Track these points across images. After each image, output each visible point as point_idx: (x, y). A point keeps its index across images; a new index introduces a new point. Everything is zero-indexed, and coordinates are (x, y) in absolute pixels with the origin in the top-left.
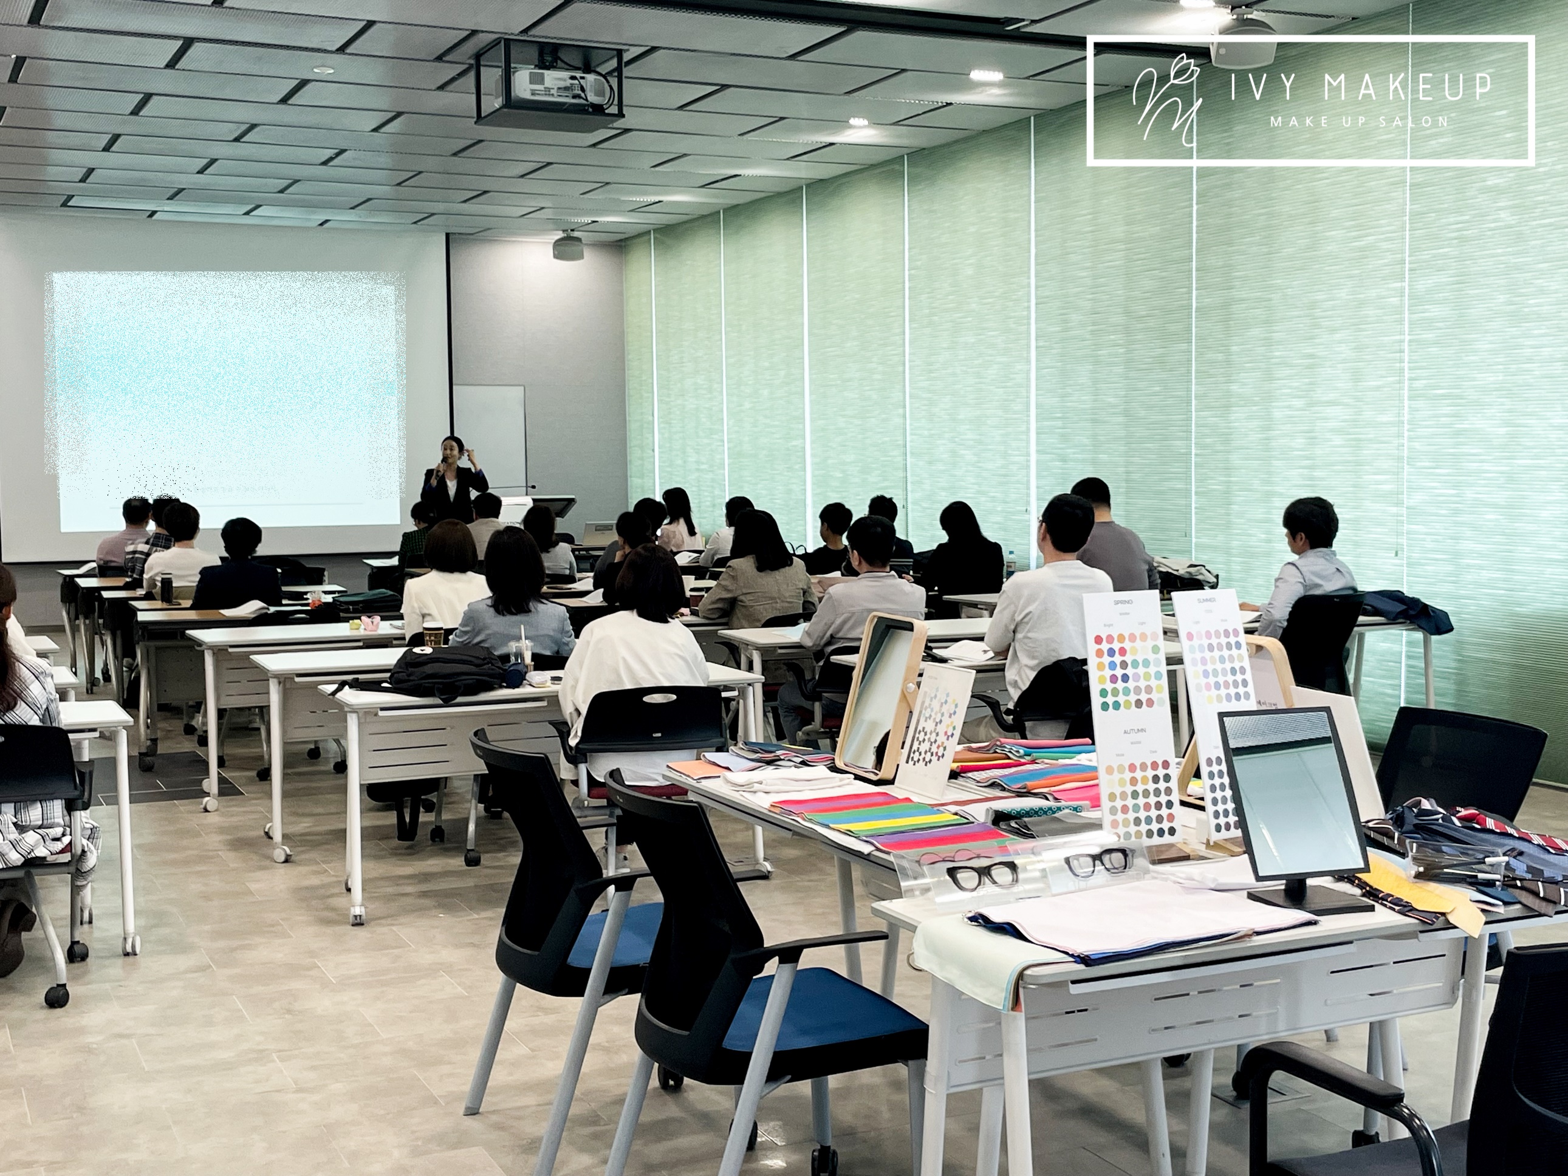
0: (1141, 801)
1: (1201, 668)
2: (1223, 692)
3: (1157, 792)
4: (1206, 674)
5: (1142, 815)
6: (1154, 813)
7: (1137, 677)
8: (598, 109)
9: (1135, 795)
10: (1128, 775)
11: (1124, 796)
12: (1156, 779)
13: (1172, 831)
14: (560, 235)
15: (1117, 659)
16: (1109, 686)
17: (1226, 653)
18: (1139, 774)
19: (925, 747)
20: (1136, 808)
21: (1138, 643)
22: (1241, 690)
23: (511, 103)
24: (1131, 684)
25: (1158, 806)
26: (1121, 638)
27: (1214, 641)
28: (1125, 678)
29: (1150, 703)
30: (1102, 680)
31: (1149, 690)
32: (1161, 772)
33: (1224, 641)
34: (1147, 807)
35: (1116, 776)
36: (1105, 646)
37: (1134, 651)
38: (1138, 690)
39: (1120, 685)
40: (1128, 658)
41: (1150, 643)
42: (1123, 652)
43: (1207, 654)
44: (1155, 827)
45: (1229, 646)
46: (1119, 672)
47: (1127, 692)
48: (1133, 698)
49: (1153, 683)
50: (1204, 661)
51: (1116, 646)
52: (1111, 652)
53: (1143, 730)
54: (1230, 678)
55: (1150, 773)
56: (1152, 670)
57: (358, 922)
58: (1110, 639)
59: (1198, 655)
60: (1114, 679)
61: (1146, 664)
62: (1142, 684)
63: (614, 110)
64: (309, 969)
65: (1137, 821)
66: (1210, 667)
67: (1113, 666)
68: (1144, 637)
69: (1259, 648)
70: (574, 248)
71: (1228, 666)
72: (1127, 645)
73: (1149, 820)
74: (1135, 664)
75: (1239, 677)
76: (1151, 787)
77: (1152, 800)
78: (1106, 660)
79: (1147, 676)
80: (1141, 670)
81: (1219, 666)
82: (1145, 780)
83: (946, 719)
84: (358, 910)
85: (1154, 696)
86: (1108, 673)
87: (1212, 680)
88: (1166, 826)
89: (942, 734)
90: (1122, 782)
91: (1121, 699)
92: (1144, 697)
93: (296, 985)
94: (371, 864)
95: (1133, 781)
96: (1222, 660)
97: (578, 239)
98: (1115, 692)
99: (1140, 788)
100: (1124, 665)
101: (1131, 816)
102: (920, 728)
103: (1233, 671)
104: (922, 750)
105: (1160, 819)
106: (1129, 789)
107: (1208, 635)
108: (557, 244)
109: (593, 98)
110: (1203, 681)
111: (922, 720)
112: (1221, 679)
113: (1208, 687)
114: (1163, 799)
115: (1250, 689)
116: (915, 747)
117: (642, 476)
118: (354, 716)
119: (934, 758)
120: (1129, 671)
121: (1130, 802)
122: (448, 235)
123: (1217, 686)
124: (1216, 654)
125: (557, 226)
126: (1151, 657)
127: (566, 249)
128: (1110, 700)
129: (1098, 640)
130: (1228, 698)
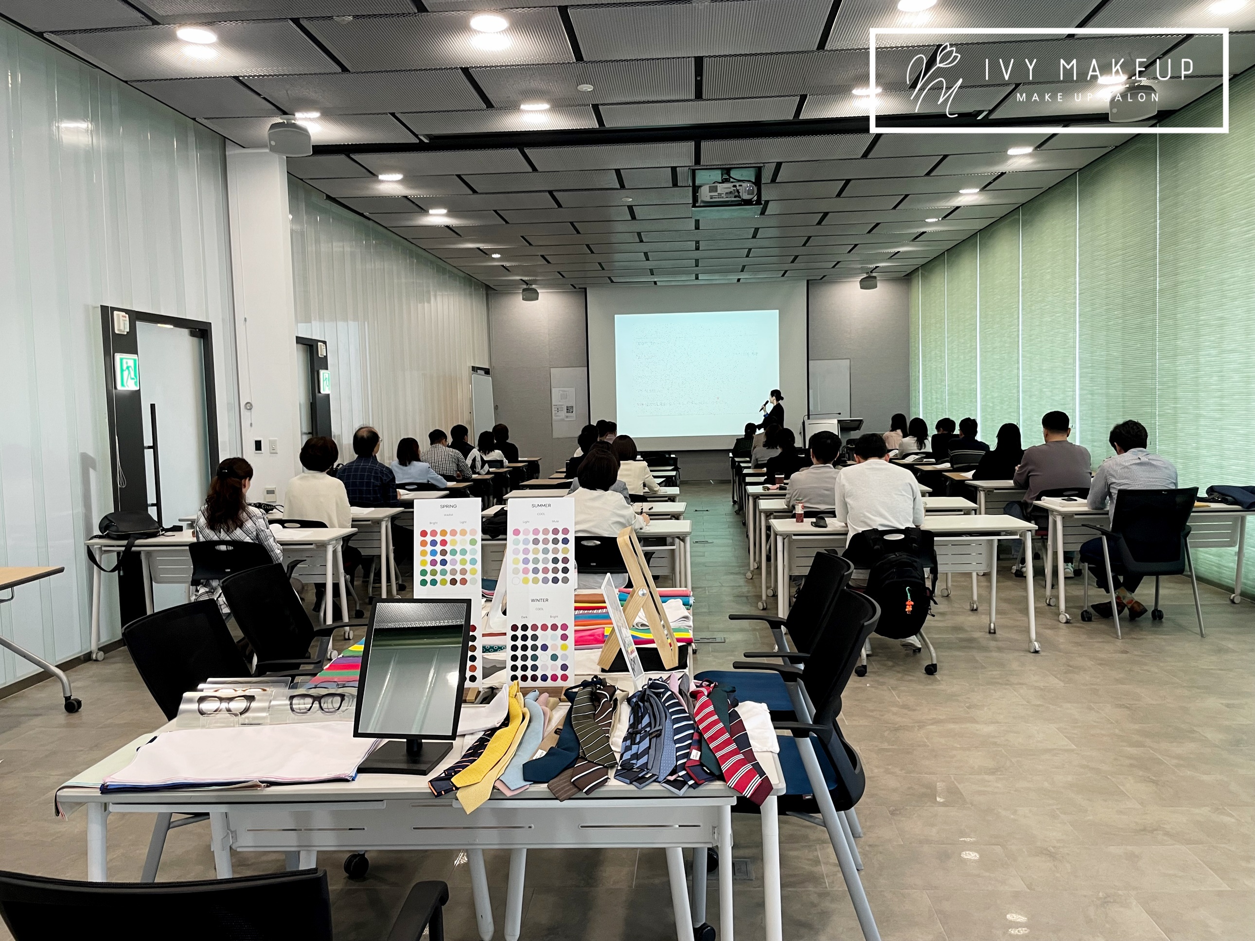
2: (541, 576)
4: (526, 561)
7: (454, 562)
14: (865, 275)
15: (439, 548)
16: (429, 568)
17: (551, 546)
21: (458, 537)
24: (448, 567)
26: (444, 533)
27: (541, 537)
28: (444, 563)
29: (464, 582)
30: (423, 563)
31: (464, 571)
33: (551, 536)
36: (429, 538)
37: (454, 542)
38: (454, 572)
39: (439, 567)
40: (448, 548)
41: (468, 537)
42: (444, 543)
43: (531, 547)
45: (556, 541)
46: (439, 558)
47: (444, 572)
48: (449, 577)
49: (468, 567)
50: (522, 551)
51: (438, 538)
52: (434, 543)
54: (551, 566)
56: (468, 557)
58: (434, 533)
60: (433, 563)
61: (464, 552)
62: (458, 567)
66: (531, 557)
67: (433, 553)
68: (463, 533)
70: (871, 282)
71: (551, 556)
72: (448, 538)
74: (454, 552)
75: (560, 566)
78: (429, 548)
79: (463, 562)
80: (458, 557)
81: (540, 556)
85: (467, 577)
86: (429, 558)
87: (531, 566)
91: (438, 577)
92: (458, 577)
96: (544, 551)
97: (875, 277)
98: (434, 573)
100: (444, 553)
103: (555, 560)
107: (536, 532)
108: (861, 281)
112: (540, 566)
113: (526, 571)
114: (469, 654)
120: (448, 557)
122: (808, 281)
123: (536, 571)
124: (540, 546)
125: (863, 270)
126: (468, 547)
127: (868, 283)
128: (429, 578)
129: (424, 534)
130: (546, 581)
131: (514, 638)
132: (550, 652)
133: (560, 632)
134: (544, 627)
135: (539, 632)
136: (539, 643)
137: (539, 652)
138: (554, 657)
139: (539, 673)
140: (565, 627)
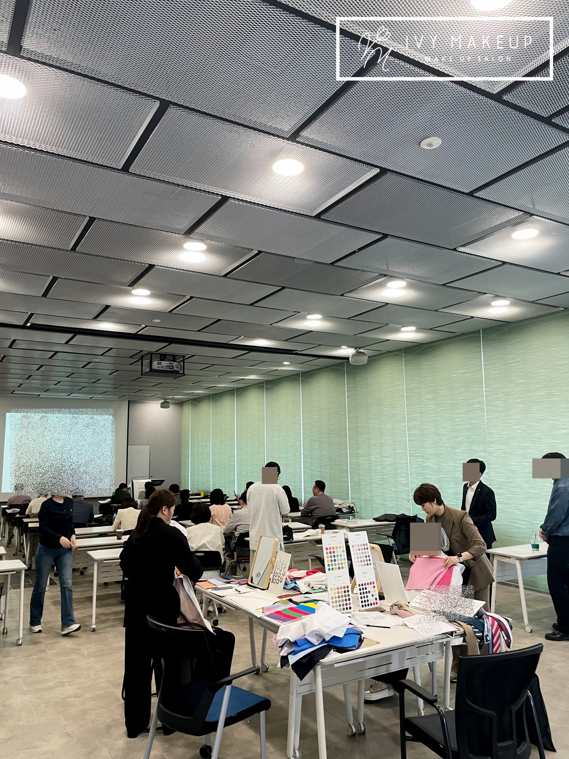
0: (341, 599)
1: (356, 556)
2: (363, 563)
3: (345, 596)
4: (358, 558)
5: (341, 603)
6: (345, 603)
7: (338, 560)
8: (177, 372)
9: (339, 597)
10: (337, 591)
11: (336, 598)
12: (345, 592)
13: (350, 608)
14: (163, 401)
15: (332, 554)
16: (330, 563)
17: (364, 551)
18: (340, 590)
19: (277, 578)
20: (339, 601)
21: (338, 549)
22: (369, 562)
23: (151, 370)
24: (337, 562)
25: (346, 600)
26: (333, 548)
27: (360, 548)
28: (335, 560)
29: (342, 568)
30: (328, 561)
31: (342, 564)
32: (346, 589)
33: (363, 547)
34: (343, 601)
35: (333, 591)
36: (329, 551)
37: (337, 552)
38: (339, 564)
39: (333, 563)
40: (336, 554)
41: (342, 549)
42: (334, 552)
43: (358, 552)
44: (345, 607)
45: (365, 549)
46: (333, 559)
47: (335, 565)
48: (337, 566)
49: (343, 561)
50: (357, 554)
51: (332, 551)
52: (331, 553)
53: (340, 576)
54: (365, 559)
55: (343, 590)
56: (343, 557)
57: (94, 630)
58: (330, 548)
59: (355, 552)
60: (332, 561)
61: (341, 556)
62: (340, 562)
63: (182, 372)
64: (79, 650)
65: (340, 605)
66: (359, 556)
67: (331, 557)
68: (340, 547)
69: (373, 548)
70: (166, 405)
71: (364, 555)
72: (335, 550)
73: (343, 605)
74: (338, 556)
75: (368, 558)
76: (344, 594)
77: (344, 598)
78: (329, 555)
79: (341, 560)
80: (339, 558)
81: (362, 555)
82: (342, 592)
83: (283, 569)
84: (94, 626)
85: (343, 566)
86: (330, 559)
87: (360, 560)
88: (348, 606)
89: (281, 574)
90: (335, 593)
91: (334, 567)
92: (340, 566)
93: (74, 656)
94: (98, 609)
95: (338, 593)
96: (363, 553)
97: (168, 402)
98: (332, 565)
99: (340, 595)
100: (334, 556)
101: (338, 604)
102: (276, 572)
103: (366, 557)
104: (276, 579)
105: (346, 604)
106: (337, 595)
107: (358, 546)
108: (162, 404)
109: (175, 369)
110: (357, 560)
111: (276, 569)
112: (362, 559)
113: (358, 562)
114: (347, 598)
115: (371, 562)
116: (274, 578)
117: (185, 472)
118: (96, 562)
119: (279, 582)
120: (336, 558)
121: (338, 599)
122: (129, 401)
123: (361, 561)
124: (361, 551)
125: (162, 398)
126: (342, 553)
127: (165, 405)
128: (331, 567)
129: (327, 549)
130: (365, 565)
131: (360, 589)
132: (371, 594)
133: (372, 585)
134: (368, 584)
135: (367, 586)
136: (367, 590)
137: (368, 594)
138: (373, 595)
139: (369, 603)
140: (374, 583)
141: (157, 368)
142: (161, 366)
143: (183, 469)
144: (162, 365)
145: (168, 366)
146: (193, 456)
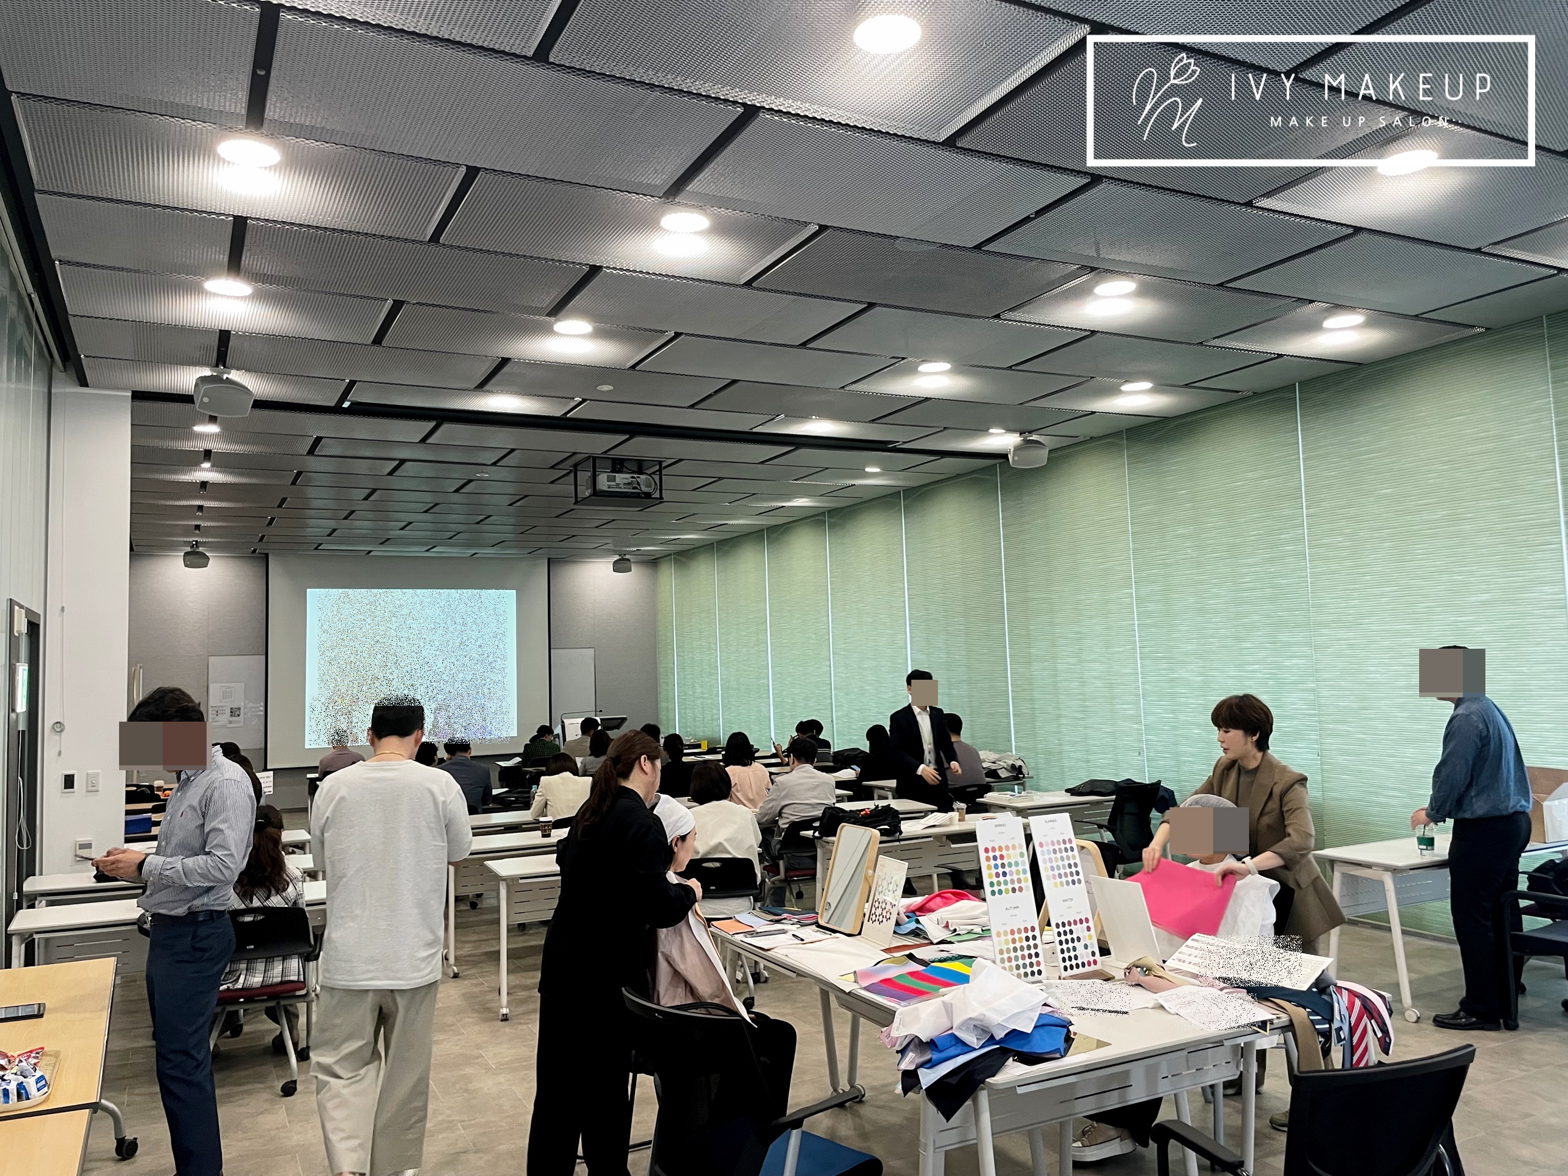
0: (1019, 953)
1: (1049, 865)
2: (1064, 879)
3: (1029, 947)
4: (1052, 869)
5: (1021, 962)
6: (1027, 961)
7: (1011, 873)
8: (648, 495)
9: (1015, 949)
10: (1010, 937)
11: (1008, 951)
12: (1027, 939)
13: (1040, 972)
14: (617, 557)
15: (999, 862)
16: (995, 880)
17: (1064, 854)
18: (1017, 936)
19: (879, 912)
20: (1016, 958)
21: (1011, 851)
22: (1075, 878)
23: (596, 493)
24: (1008, 878)
25: (1030, 956)
26: (1000, 849)
27: (1057, 847)
28: (1004, 874)
29: (1021, 889)
30: (990, 876)
31: (1019, 881)
32: (1030, 934)
33: (1063, 846)
34: (1023, 957)
35: (1003, 938)
36: (991, 854)
37: (1009, 856)
38: (1012, 881)
39: (1002, 879)
40: (1005, 861)
41: (1018, 851)
42: (1002, 857)
43: (1053, 856)
44: (1029, 970)
45: (1066, 850)
46: (1000, 870)
47: (1006, 883)
48: (1010, 887)
49: (1022, 876)
50: (1051, 860)
51: (998, 854)
52: (995, 858)
53: (1017, 907)
54: (1068, 871)
55: (1024, 935)
56: (1020, 868)
57: (505, 1018)
58: (994, 849)
59: (1047, 857)
60: (997, 875)
61: (1017, 864)
62: (1015, 877)
63: (657, 495)
64: (477, 1058)
65: (1018, 967)
66: (1055, 864)
67: (996, 867)
68: (1014, 847)
69: (1083, 848)
70: (625, 565)
71: (1066, 863)
72: (1004, 853)
73: (1025, 966)
74: (1010, 865)
75: (1074, 870)
76: (1025, 944)
77: (1026, 952)
78: (992, 863)
79: (1018, 872)
80: (1014, 868)
81: (1060, 863)
82: (1021, 940)
83: (890, 894)
84: (505, 1011)
85: (1023, 885)
86: (994, 871)
87: (1056, 872)
88: (1035, 969)
89: (888, 904)
90: (1007, 942)
91: (1003, 887)
92: (1016, 886)
93: (469, 1070)
94: (512, 977)
95: (1014, 941)
96: (1062, 859)
97: (628, 560)
98: (999, 883)
99: (1018, 945)
100: (1003, 866)
101: (1014, 963)
102: (876, 899)
103: (1070, 866)
104: (877, 914)
105: (1031, 965)
106: (1011, 946)
107: (1053, 843)
108: (615, 563)
109: (644, 489)
110: (1051, 873)
111: (877, 893)
112: (1062, 872)
113: (1054, 877)
114: (1033, 951)
115: (1081, 877)
116: (873, 912)
117: (667, 701)
118: (504, 883)
120: (1007, 869)
121: (1013, 955)
122: (549, 559)
123: (1060, 876)
124: (1058, 855)
125: (615, 552)
126: (1020, 860)
127: (621, 566)
128: (996, 888)
129: (987, 850)
130: (1068, 883)
131: (1059, 934)
132: (1082, 942)
133: (1085, 925)
134: (1075, 922)
135: (1073, 927)
136: (1075, 936)
137: (1076, 944)
138: (1086, 947)
139: (1079, 961)
140: (1087, 920)
141: (606, 488)
142: (614, 483)
143: (662, 696)
144: (618, 481)
145: (629, 484)
146: (682, 667)
